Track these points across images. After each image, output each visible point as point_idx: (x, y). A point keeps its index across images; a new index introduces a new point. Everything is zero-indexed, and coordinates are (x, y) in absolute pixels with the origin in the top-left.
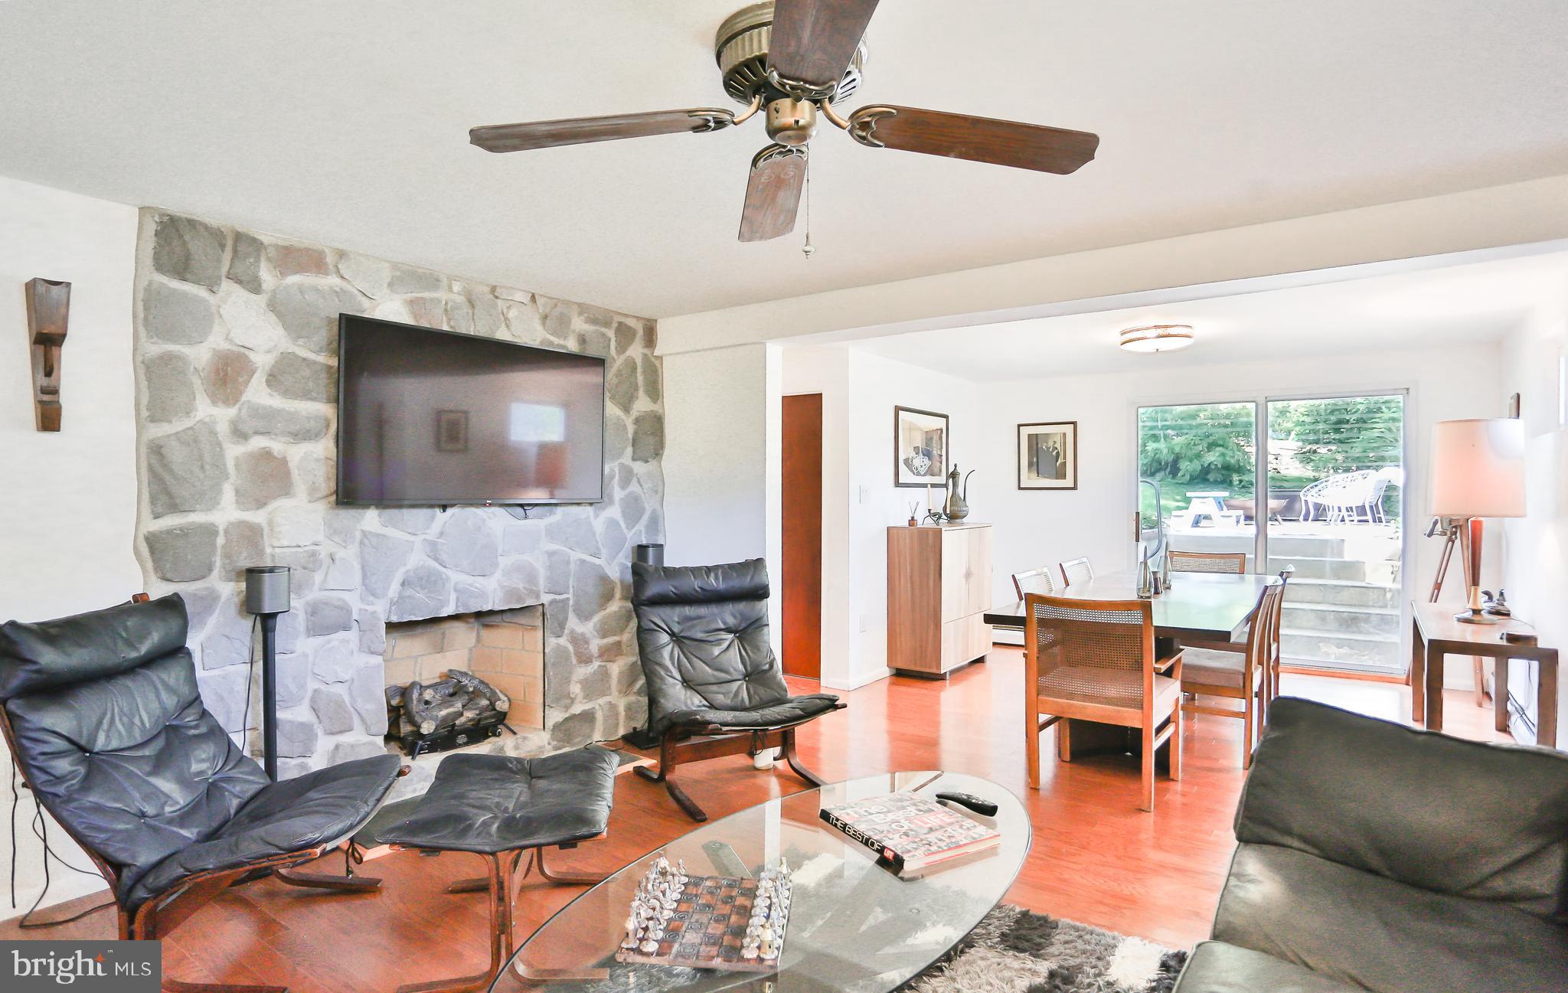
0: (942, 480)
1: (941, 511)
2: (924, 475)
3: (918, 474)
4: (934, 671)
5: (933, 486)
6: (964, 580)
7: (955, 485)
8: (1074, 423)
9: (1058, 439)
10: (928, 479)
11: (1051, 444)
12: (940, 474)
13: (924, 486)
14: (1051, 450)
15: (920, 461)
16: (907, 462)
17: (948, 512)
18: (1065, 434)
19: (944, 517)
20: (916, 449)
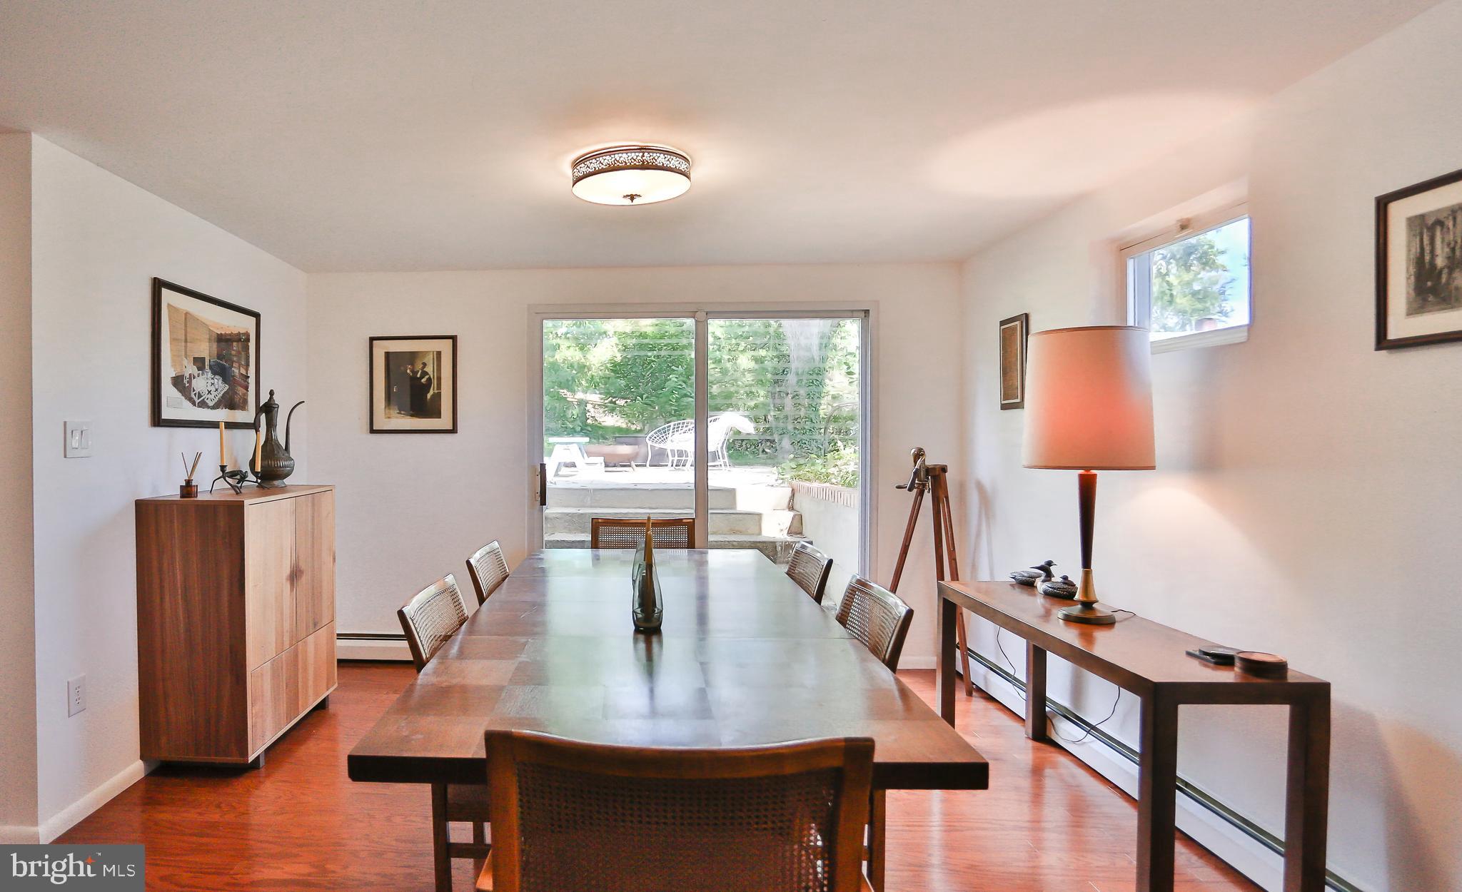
0: (248, 416)
1: (246, 468)
2: (215, 407)
3: (203, 404)
4: (233, 759)
5: (230, 426)
6: (288, 585)
7: (271, 425)
8: (454, 339)
9: (429, 360)
10: (222, 415)
11: (419, 367)
12: (243, 405)
13: (214, 425)
14: (418, 376)
15: (206, 384)
16: (178, 382)
17: (258, 468)
18: (439, 354)
19: (251, 477)
20: (199, 362)
